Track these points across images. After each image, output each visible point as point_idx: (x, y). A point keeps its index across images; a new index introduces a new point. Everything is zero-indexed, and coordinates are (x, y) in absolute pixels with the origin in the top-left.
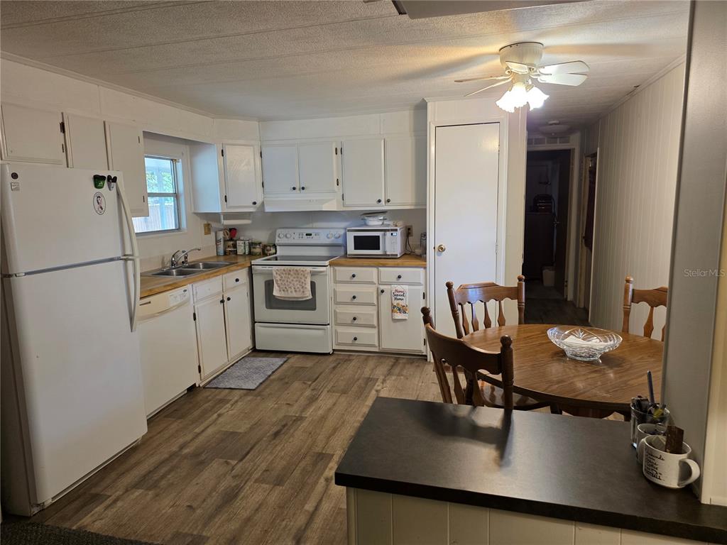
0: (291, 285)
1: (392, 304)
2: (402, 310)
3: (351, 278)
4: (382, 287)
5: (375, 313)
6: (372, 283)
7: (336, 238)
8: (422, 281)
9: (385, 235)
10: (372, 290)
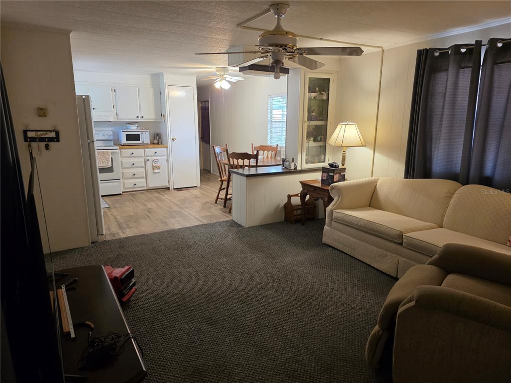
0: (100, 160)
1: (153, 166)
2: (158, 168)
3: (131, 154)
4: (148, 158)
5: (144, 171)
6: (142, 156)
7: (109, 136)
8: (166, 154)
9: (143, 133)
10: (142, 160)
